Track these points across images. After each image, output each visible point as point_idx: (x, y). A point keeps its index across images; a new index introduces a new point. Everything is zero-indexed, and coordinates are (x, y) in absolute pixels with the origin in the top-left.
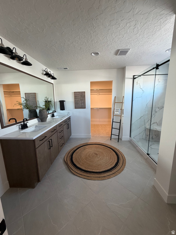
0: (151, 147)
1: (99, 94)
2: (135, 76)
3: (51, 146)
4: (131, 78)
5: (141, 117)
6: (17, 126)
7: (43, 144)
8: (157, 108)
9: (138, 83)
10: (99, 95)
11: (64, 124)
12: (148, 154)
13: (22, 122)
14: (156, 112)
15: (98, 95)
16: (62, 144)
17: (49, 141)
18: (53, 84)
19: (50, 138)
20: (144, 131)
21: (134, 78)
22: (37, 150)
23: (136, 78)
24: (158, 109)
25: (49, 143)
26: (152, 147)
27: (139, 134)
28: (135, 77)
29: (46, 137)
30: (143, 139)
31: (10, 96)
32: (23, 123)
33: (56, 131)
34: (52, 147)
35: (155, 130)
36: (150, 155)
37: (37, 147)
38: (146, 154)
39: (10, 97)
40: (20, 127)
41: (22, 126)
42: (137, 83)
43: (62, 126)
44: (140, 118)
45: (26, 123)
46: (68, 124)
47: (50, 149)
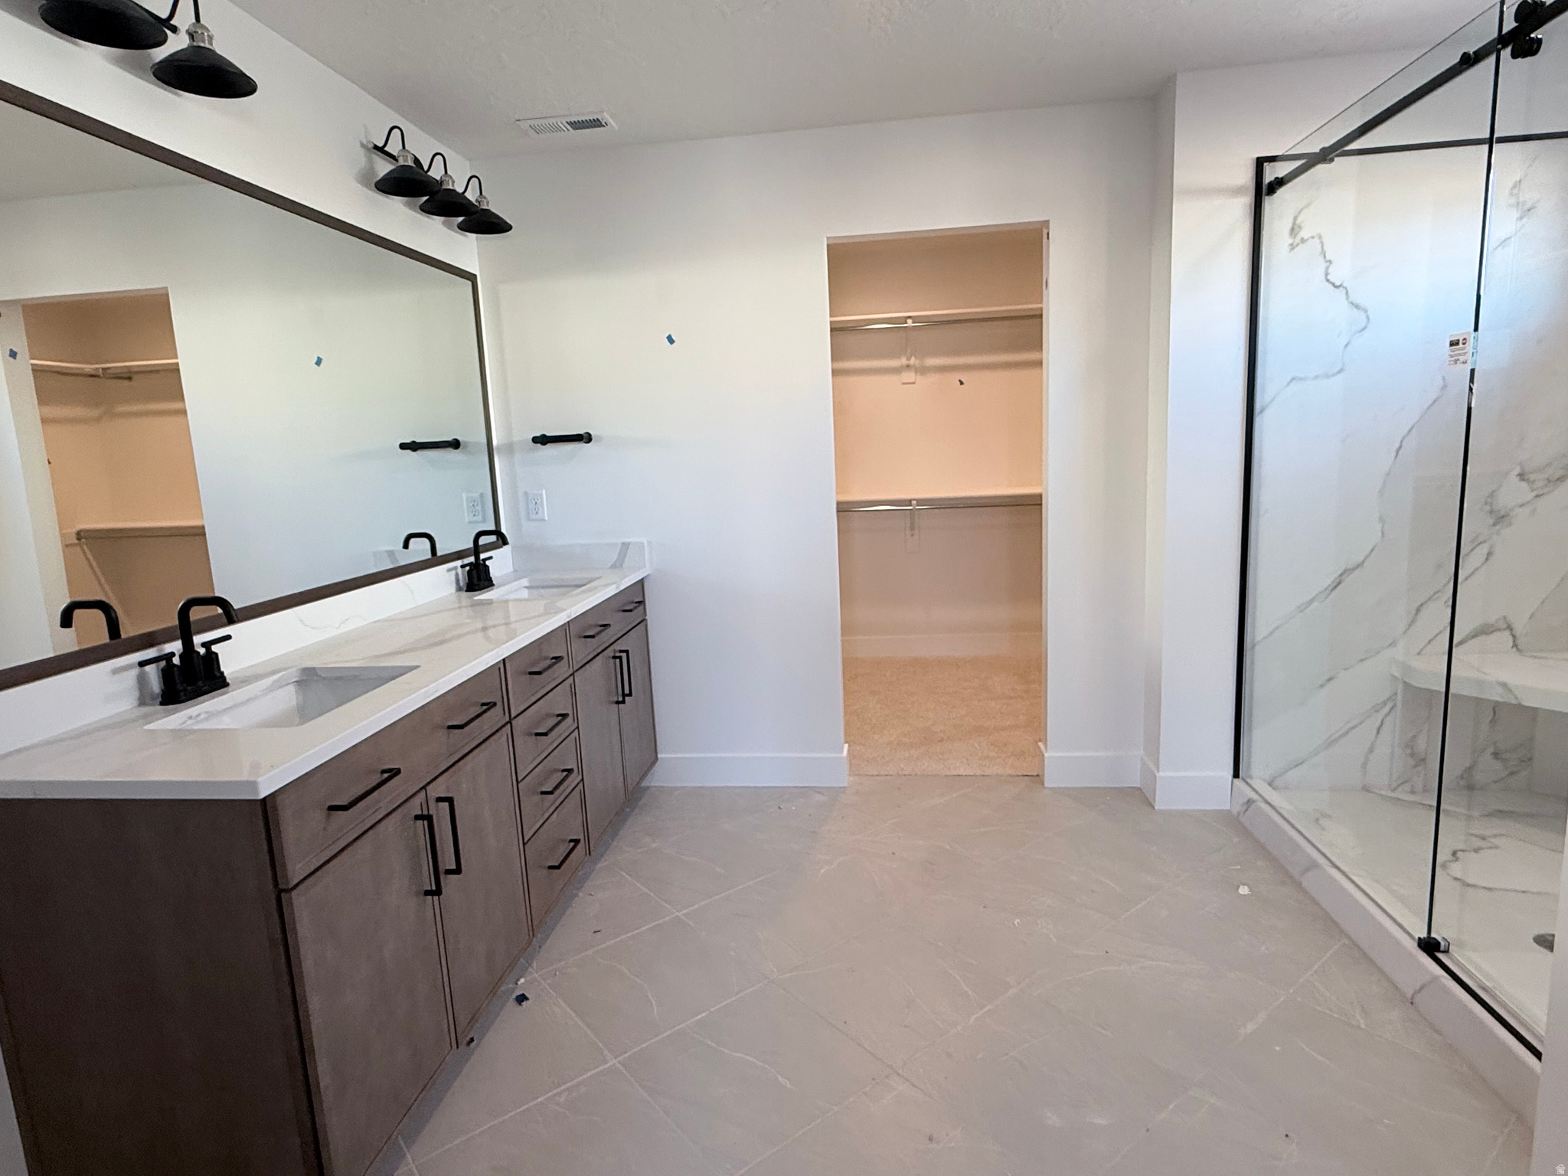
0: (1456, 869)
1: (923, 371)
2: (1272, 159)
3: (448, 861)
4: (1237, 191)
5: (1347, 572)
6: (116, 671)
7: (364, 848)
8: (1513, 477)
9: (1304, 234)
10: (919, 378)
11: (581, 651)
12: (1430, 947)
13: (165, 636)
14: (1501, 518)
15: (909, 376)
16: (564, 849)
17: (429, 818)
18: (472, 278)
19: (438, 789)
20: (1376, 709)
21: (1263, 189)
22: (301, 905)
23: (1280, 183)
24: (1524, 491)
25: (423, 840)
26: (1475, 868)
27: (1331, 742)
28: (1271, 173)
29: (396, 772)
30: (1366, 789)
31: (95, 413)
32: (176, 647)
33: (495, 717)
34: (458, 871)
35: (1496, 707)
36: (1458, 958)
37: (296, 868)
38: (1412, 947)
39: (98, 419)
40: (155, 684)
41: (168, 674)
42: (1294, 231)
43: (562, 670)
44: (1328, 581)
45: (207, 645)
46: (621, 659)
47: (438, 892)
